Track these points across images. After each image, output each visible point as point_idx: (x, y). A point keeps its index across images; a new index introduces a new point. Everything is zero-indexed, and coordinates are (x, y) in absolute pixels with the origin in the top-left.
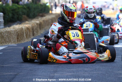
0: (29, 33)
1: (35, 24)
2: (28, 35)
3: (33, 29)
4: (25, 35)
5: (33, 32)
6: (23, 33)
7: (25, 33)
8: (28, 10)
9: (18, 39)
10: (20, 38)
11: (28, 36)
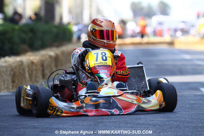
0: (34, 72)
1: (47, 57)
2: (34, 75)
3: (42, 65)
4: (27, 75)
5: (43, 71)
6: (24, 70)
7: (28, 71)
8: (30, 35)
9: (13, 82)
10: (19, 80)
11: (33, 79)
